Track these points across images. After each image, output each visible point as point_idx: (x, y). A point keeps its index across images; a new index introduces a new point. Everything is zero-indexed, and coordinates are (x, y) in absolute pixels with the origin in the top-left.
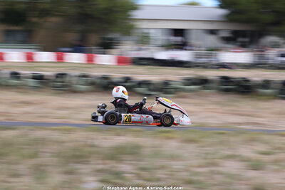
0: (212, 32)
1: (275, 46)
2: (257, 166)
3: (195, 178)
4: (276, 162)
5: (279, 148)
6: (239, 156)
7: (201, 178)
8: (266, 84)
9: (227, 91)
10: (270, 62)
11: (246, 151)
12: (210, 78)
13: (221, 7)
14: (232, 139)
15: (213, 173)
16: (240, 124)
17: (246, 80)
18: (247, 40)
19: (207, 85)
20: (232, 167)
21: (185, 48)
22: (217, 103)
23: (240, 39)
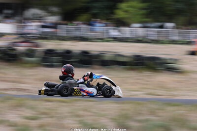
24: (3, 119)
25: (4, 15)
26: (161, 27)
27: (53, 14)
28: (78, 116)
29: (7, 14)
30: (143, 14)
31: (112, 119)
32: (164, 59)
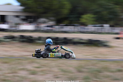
0: (17, 16)
1: (44, 22)
2: (33, 73)
3: (7, 78)
4: (42, 71)
5: (44, 65)
6: (26, 69)
7: (9, 78)
8: (40, 38)
9: (23, 41)
10: (42, 29)
11: (30, 67)
12: (15, 36)
13: (21, 5)
14: (24, 62)
15: (14, 76)
16: (28, 55)
17: (31, 37)
18: (32, 20)
19: (14, 39)
20: (23, 73)
21: (5, 23)
22: (18, 47)
23: (29, 20)
24: (25, 68)
25: (29, 22)
26: (102, 26)
27: (52, 21)
28: (59, 66)
29: (30, 21)
30: (94, 20)
31: (75, 68)
32: (102, 41)
